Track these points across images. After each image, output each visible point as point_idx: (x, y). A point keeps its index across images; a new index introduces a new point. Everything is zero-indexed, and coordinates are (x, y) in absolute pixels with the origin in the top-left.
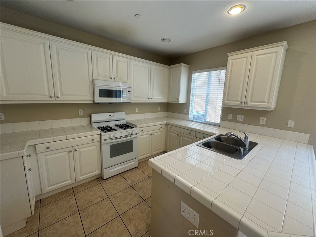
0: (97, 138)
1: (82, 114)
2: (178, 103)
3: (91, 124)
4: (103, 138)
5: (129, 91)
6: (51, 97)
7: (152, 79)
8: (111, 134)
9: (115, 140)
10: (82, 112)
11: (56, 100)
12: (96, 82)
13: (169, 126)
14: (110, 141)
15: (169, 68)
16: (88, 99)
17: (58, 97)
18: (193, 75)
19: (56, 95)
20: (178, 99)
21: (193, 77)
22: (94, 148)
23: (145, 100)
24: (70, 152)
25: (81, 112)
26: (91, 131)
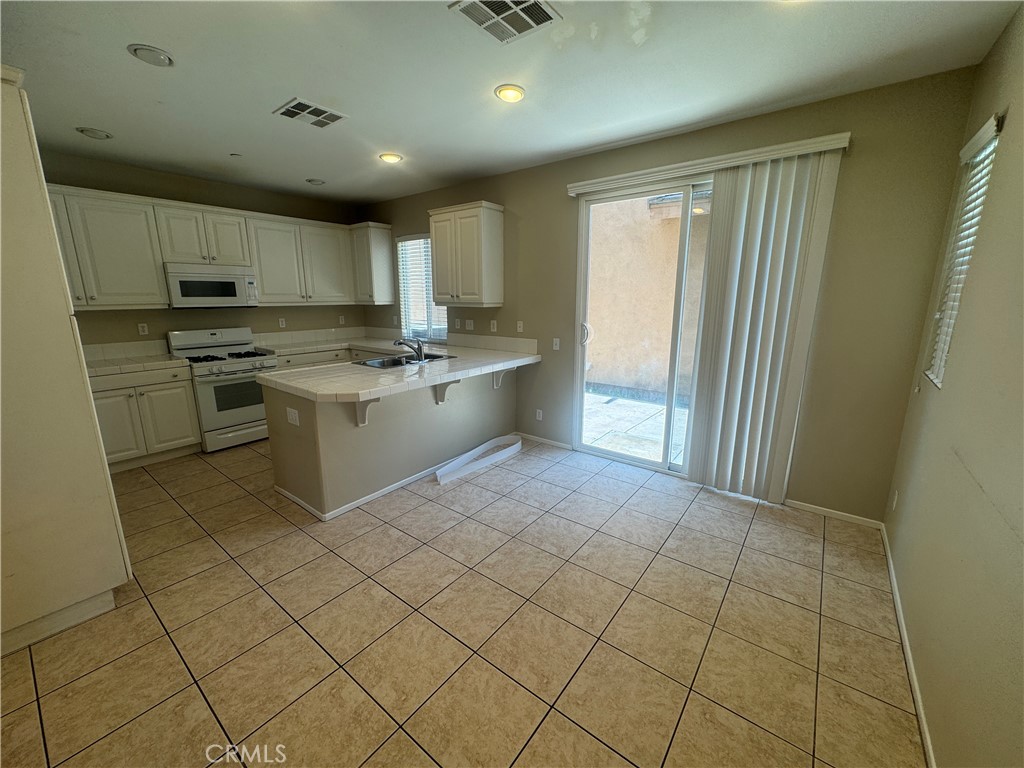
0: (185, 373)
1: (147, 333)
2: (371, 304)
3: (169, 352)
4: (197, 372)
5: (250, 283)
6: (78, 298)
7: (306, 257)
8: (215, 366)
9: (222, 377)
10: (146, 329)
11: (90, 302)
12: (170, 268)
13: (354, 352)
14: (213, 378)
15: (350, 230)
16: (158, 302)
17: (92, 298)
18: (400, 244)
19: (88, 295)
20: (371, 296)
21: (400, 249)
22: (181, 392)
23: (295, 300)
24: (130, 396)
25: (144, 328)
26: (171, 360)
